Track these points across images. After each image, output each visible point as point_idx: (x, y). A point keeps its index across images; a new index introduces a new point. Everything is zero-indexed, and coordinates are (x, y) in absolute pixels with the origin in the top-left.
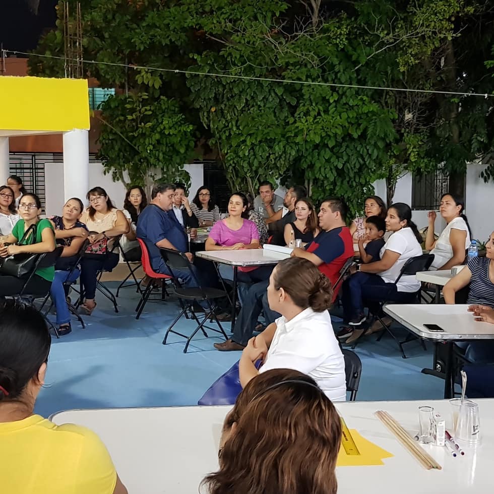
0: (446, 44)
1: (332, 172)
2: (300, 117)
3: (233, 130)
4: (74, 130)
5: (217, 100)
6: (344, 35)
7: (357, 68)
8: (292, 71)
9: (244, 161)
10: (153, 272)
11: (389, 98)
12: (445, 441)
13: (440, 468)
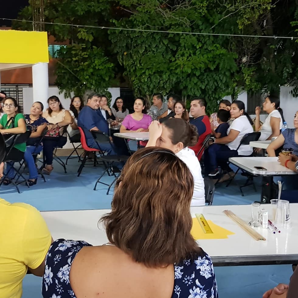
0: (267, 12)
1: (198, 91)
2: (178, 57)
3: (137, 66)
4: (39, 63)
5: (128, 48)
6: (205, 7)
7: (213, 27)
8: (174, 29)
9: (145, 85)
10: (88, 147)
11: (233, 46)
12: (268, 225)
13: (265, 240)
